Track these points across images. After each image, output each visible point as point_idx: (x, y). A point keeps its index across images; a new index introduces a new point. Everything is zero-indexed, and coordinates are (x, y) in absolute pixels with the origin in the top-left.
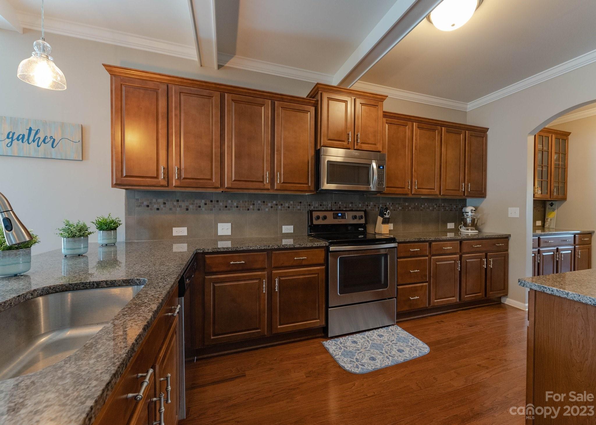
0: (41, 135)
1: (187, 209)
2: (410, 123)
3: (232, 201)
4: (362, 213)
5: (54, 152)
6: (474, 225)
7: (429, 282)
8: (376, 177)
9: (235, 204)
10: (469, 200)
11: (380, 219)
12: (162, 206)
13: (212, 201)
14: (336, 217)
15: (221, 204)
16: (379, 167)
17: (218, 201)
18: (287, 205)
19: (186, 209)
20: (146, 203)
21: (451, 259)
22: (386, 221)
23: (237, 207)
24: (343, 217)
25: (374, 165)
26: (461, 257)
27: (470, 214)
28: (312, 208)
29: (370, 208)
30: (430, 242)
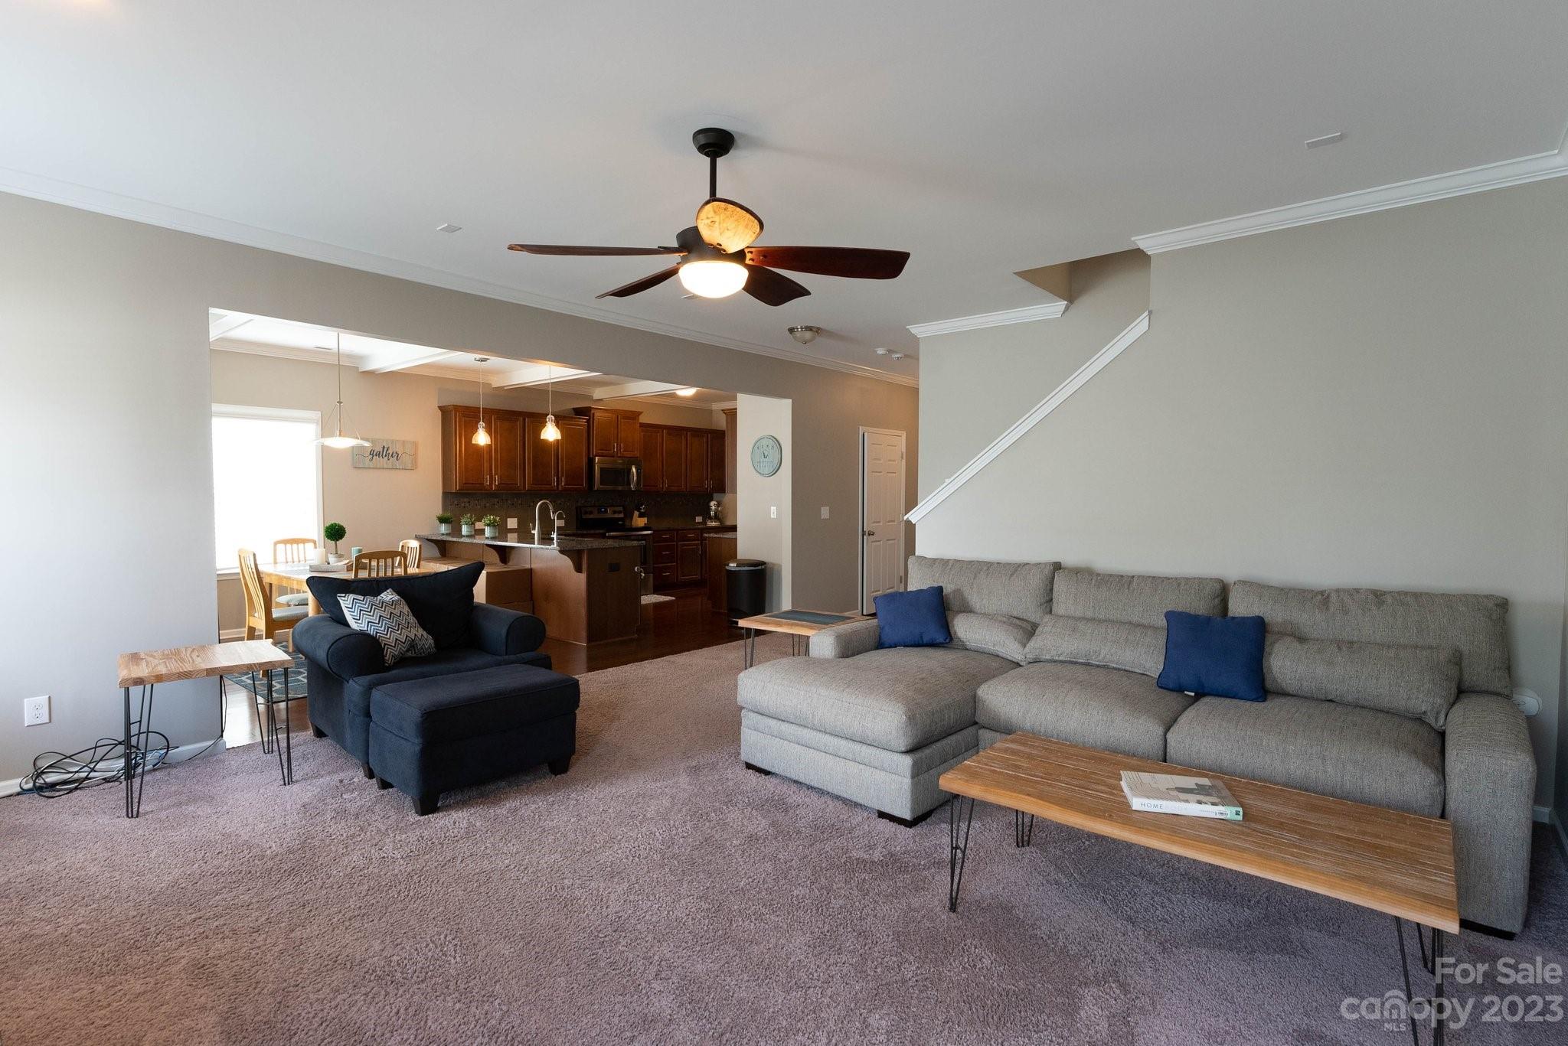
0: (390, 451)
2: (660, 431)
4: (621, 509)
5: (398, 464)
6: (717, 518)
7: (677, 563)
8: (635, 478)
10: (715, 495)
11: (636, 513)
12: (467, 505)
14: (600, 512)
15: (509, 502)
16: (637, 471)
18: (559, 502)
20: (456, 502)
21: (694, 545)
22: (641, 515)
24: (606, 512)
25: (634, 469)
26: (702, 543)
27: (713, 508)
28: (579, 504)
29: (626, 503)
30: (678, 530)
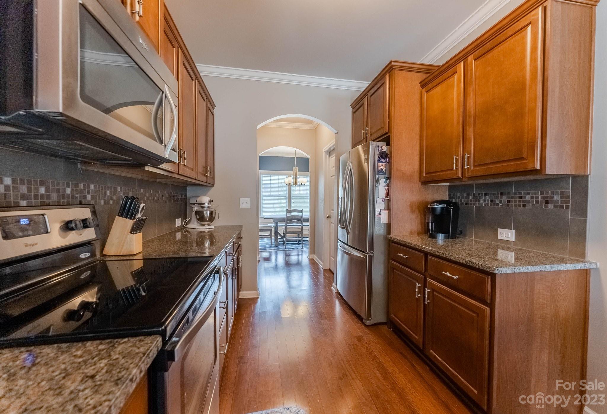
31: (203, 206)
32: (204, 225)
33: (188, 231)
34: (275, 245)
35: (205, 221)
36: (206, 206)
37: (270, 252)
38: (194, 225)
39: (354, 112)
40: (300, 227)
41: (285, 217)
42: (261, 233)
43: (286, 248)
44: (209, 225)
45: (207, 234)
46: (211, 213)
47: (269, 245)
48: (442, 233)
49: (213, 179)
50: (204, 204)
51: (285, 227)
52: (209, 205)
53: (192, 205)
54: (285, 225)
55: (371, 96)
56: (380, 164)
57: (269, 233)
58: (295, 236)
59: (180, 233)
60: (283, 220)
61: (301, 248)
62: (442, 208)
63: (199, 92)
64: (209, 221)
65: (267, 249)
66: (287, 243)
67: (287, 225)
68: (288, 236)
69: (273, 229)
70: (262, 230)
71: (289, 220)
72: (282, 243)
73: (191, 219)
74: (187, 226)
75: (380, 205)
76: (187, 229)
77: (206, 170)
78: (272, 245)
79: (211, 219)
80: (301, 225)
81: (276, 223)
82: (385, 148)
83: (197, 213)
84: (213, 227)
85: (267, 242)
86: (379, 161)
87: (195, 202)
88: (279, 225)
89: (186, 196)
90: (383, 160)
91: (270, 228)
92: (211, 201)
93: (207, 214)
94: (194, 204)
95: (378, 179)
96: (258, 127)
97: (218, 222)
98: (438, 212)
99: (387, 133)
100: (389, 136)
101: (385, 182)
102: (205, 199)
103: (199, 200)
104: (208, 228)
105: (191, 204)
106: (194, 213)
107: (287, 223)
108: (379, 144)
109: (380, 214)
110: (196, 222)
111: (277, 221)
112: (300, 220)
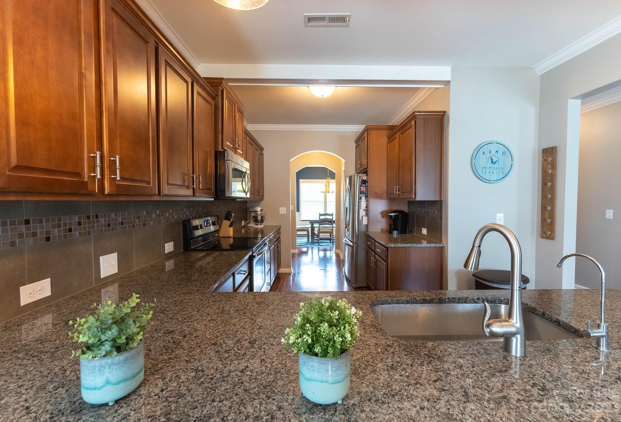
1: (48, 239)
3: (116, 215)
9: (120, 220)
11: (226, 223)
13: (88, 218)
15: (102, 220)
17: (97, 217)
19: (46, 237)
23: (122, 223)
31: (257, 213)
32: (258, 225)
33: (248, 229)
34: (311, 242)
35: (259, 222)
36: (259, 213)
37: (308, 248)
38: (252, 225)
39: (356, 147)
40: (331, 228)
41: (318, 219)
42: (299, 233)
43: (319, 245)
44: (260, 225)
45: (259, 230)
46: (262, 217)
47: (306, 242)
48: (396, 231)
49: (263, 196)
50: (258, 212)
51: (318, 228)
52: (261, 213)
53: (251, 213)
54: (318, 226)
55: (362, 141)
56: (362, 188)
57: (306, 233)
58: (327, 235)
59: (244, 229)
60: (316, 222)
61: (332, 245)
62: (395, 216)
63: (256, 149)
64: (260, 222)
65: (305, 245)
66: (320, 241)
67: (320, 226)
68: (322, 235)
69: (310, 230)
70: (298, 230)
71: (321, 222)
72: (317, 241)
73: (250, 221)
74: (248, 225)
75: (362, 213)
76: (248, 227)
77: (259, 192)
78: (308, 242)
79: (262, 221)
80: (331, 226)
81: (312, 225)
82: (365, 178)
83: (254, 217)
84: (263, 226)
85: (305, 240)
86: (361, 186)
87: (252, 211)
88: (314, 226)
89: (247, 207)
90: (364, 185)
91: (307, 229)
92: (261, 210)
93: (259, 218)
94: (252, 212)
95: (361, 197)
96: (291, 161)
97: (266, 223)
98: (393, 217)
99: (366, 169)
100: (367, 170)
101: (366, 199)
102: (259, 209)
103: (255, 209)
104: (260, 226)
105: (250, 211)
106: (252, 217)
107: (320, 225)
108: (361, 175)
109: (362, 219)
110: (253, 223)
111: (312, 222)
112: (331, 222)
